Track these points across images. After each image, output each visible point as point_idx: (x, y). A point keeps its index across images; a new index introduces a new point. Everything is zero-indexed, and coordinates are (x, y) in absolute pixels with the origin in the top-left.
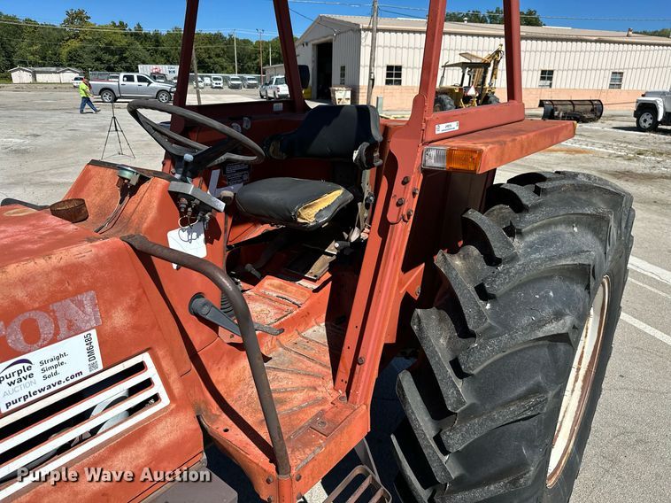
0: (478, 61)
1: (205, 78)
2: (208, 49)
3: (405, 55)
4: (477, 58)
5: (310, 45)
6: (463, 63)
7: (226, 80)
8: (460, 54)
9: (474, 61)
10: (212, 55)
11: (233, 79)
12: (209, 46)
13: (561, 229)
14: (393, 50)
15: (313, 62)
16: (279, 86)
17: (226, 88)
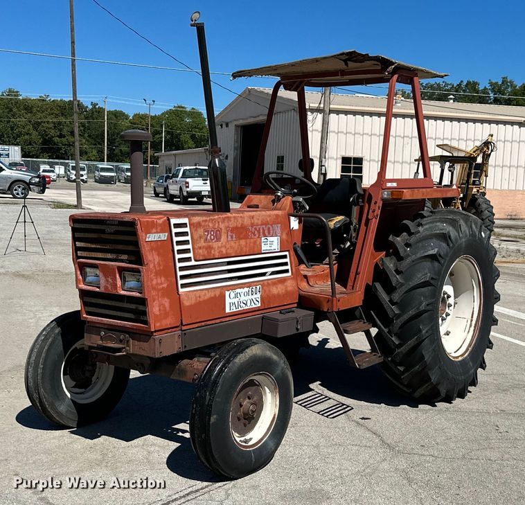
0: (462, 155)
1: (57, 167)
2: (60, 123)
3: (367, 144)
4: (459, 150)
5: (232, 126)
6: (441, 156)
7: (91, 170)
8: (437, 146)
9: (455, 154)
10: (65, 132)
11: (103, 170)
12: (62, 119)
13: (438, 224)
14: (350, 137)
15: (235, 149)
16: (188, 180)
17: (91, 182)
